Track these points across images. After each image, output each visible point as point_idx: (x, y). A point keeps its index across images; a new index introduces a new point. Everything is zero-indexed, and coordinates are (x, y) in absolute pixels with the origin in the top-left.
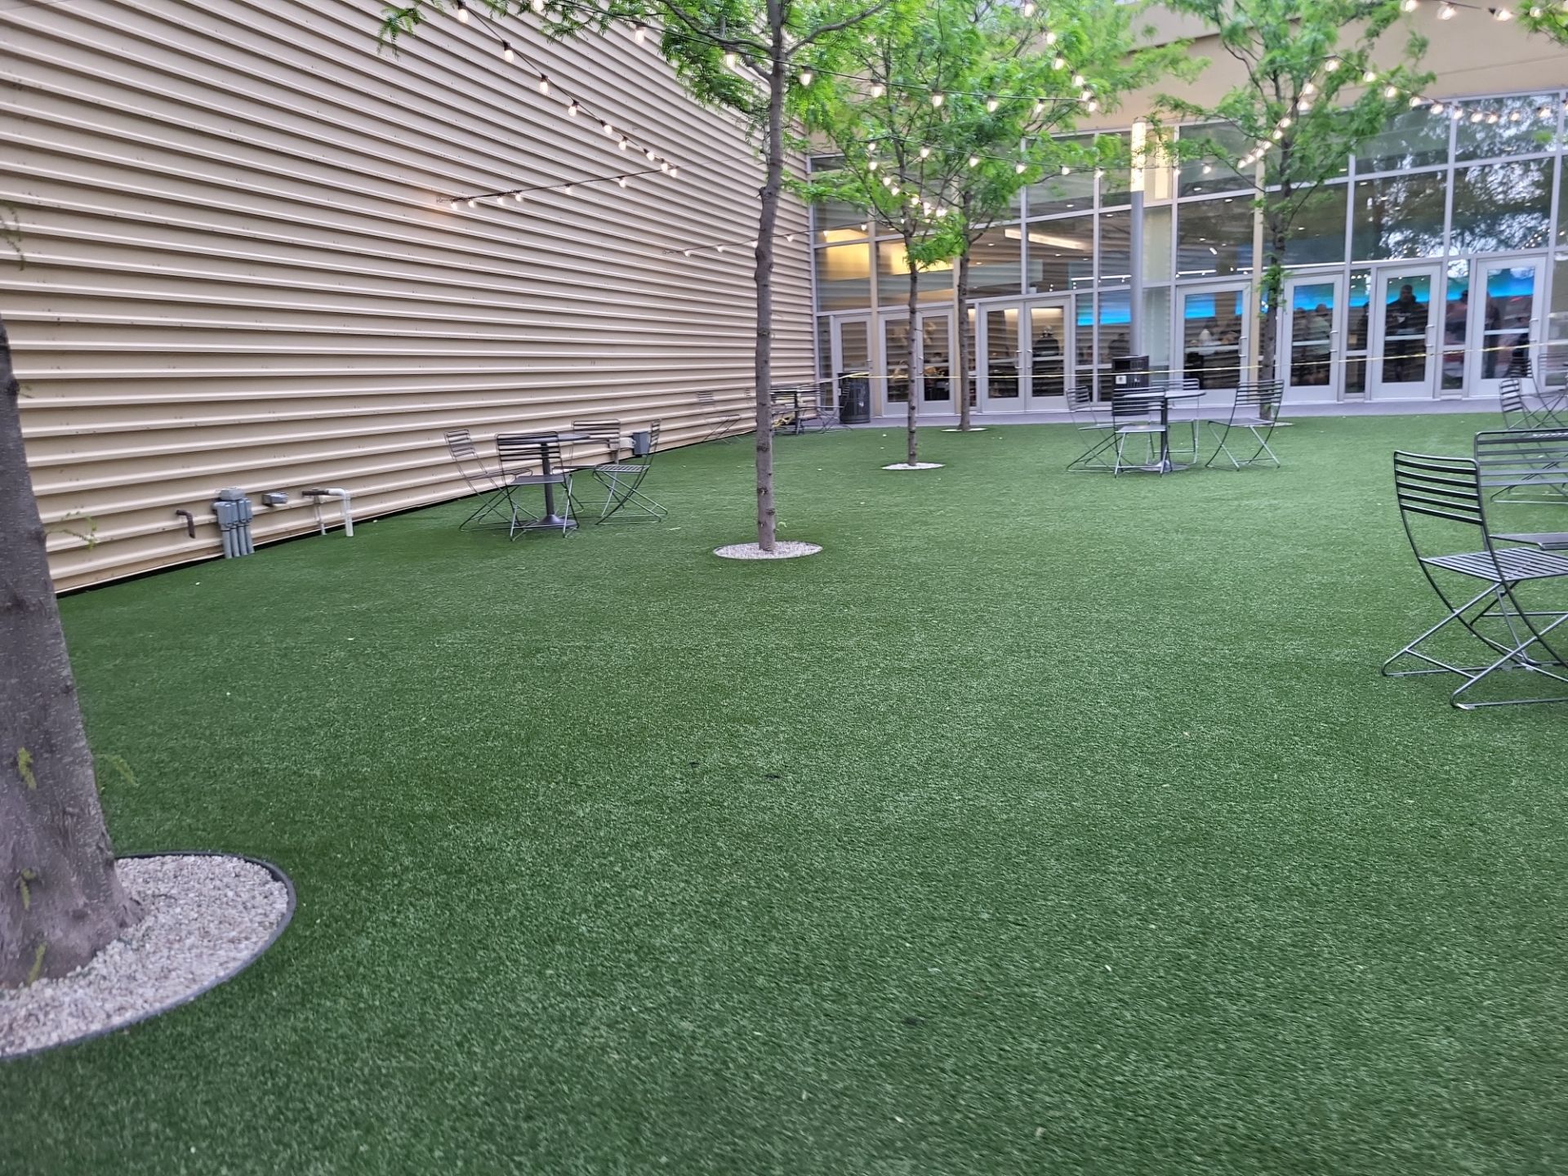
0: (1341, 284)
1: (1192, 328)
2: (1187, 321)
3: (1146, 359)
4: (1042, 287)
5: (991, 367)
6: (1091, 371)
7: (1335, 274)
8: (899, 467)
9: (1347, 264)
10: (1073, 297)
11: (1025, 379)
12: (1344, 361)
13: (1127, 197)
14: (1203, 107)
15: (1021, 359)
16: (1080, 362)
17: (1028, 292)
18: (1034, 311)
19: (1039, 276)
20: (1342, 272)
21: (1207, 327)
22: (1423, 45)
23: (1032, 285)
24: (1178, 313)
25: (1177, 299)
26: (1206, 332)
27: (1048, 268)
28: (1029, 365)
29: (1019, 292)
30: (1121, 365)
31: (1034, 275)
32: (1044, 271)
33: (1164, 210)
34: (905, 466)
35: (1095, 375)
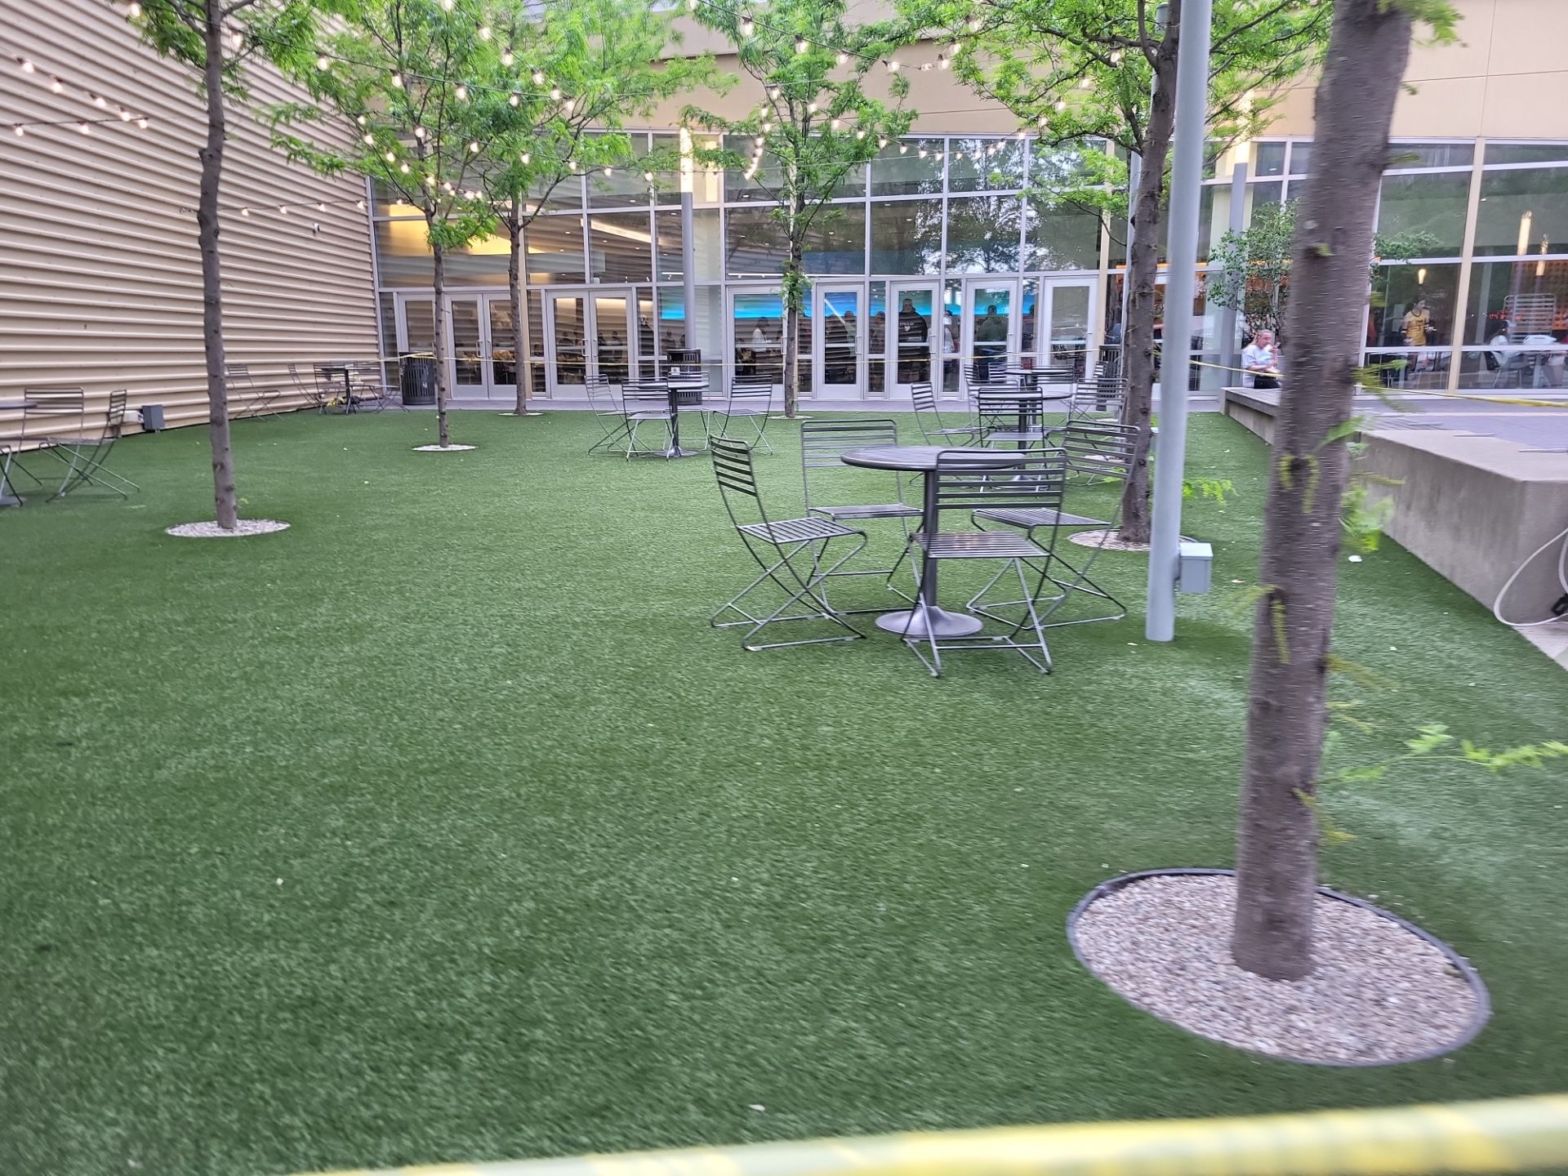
0: (863, 293)
1: (743, 329)
2: (736, 320)
3: (698, 352)
4: (605, 278)
5: (558, 354)
6: (653, 362)
7: (858, 284)
8: (431, 448)
9: (866, 277)
10: (634, 290)
11: (592, 366)
12: (867, 362)
13: (676, 198)
14: (728, 120)
15: (588, 347)
16: (643, 353)
17: (591, 282)
18: (598, 300)
19: (602, 267)
20: (863, 283)
21: (759, 326)
22: (906, 85)
23: (596, 275)
24: (730, 313)
25: (727, 297)
26: (758, 330)
27: (609, 259)
28: (595, 353)
29: (583, 281)
30: (676, 357)
31: (598, 264)
32: (606, 262)
33: (712, 213)
34: (439, 448)
35: (657, 365)
